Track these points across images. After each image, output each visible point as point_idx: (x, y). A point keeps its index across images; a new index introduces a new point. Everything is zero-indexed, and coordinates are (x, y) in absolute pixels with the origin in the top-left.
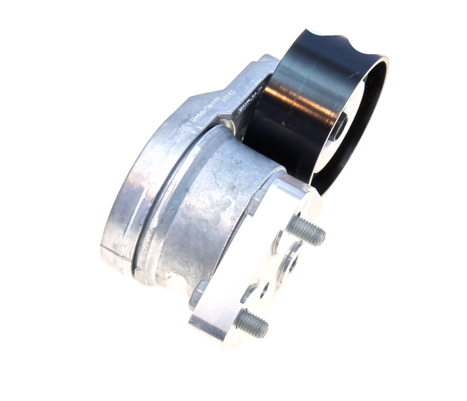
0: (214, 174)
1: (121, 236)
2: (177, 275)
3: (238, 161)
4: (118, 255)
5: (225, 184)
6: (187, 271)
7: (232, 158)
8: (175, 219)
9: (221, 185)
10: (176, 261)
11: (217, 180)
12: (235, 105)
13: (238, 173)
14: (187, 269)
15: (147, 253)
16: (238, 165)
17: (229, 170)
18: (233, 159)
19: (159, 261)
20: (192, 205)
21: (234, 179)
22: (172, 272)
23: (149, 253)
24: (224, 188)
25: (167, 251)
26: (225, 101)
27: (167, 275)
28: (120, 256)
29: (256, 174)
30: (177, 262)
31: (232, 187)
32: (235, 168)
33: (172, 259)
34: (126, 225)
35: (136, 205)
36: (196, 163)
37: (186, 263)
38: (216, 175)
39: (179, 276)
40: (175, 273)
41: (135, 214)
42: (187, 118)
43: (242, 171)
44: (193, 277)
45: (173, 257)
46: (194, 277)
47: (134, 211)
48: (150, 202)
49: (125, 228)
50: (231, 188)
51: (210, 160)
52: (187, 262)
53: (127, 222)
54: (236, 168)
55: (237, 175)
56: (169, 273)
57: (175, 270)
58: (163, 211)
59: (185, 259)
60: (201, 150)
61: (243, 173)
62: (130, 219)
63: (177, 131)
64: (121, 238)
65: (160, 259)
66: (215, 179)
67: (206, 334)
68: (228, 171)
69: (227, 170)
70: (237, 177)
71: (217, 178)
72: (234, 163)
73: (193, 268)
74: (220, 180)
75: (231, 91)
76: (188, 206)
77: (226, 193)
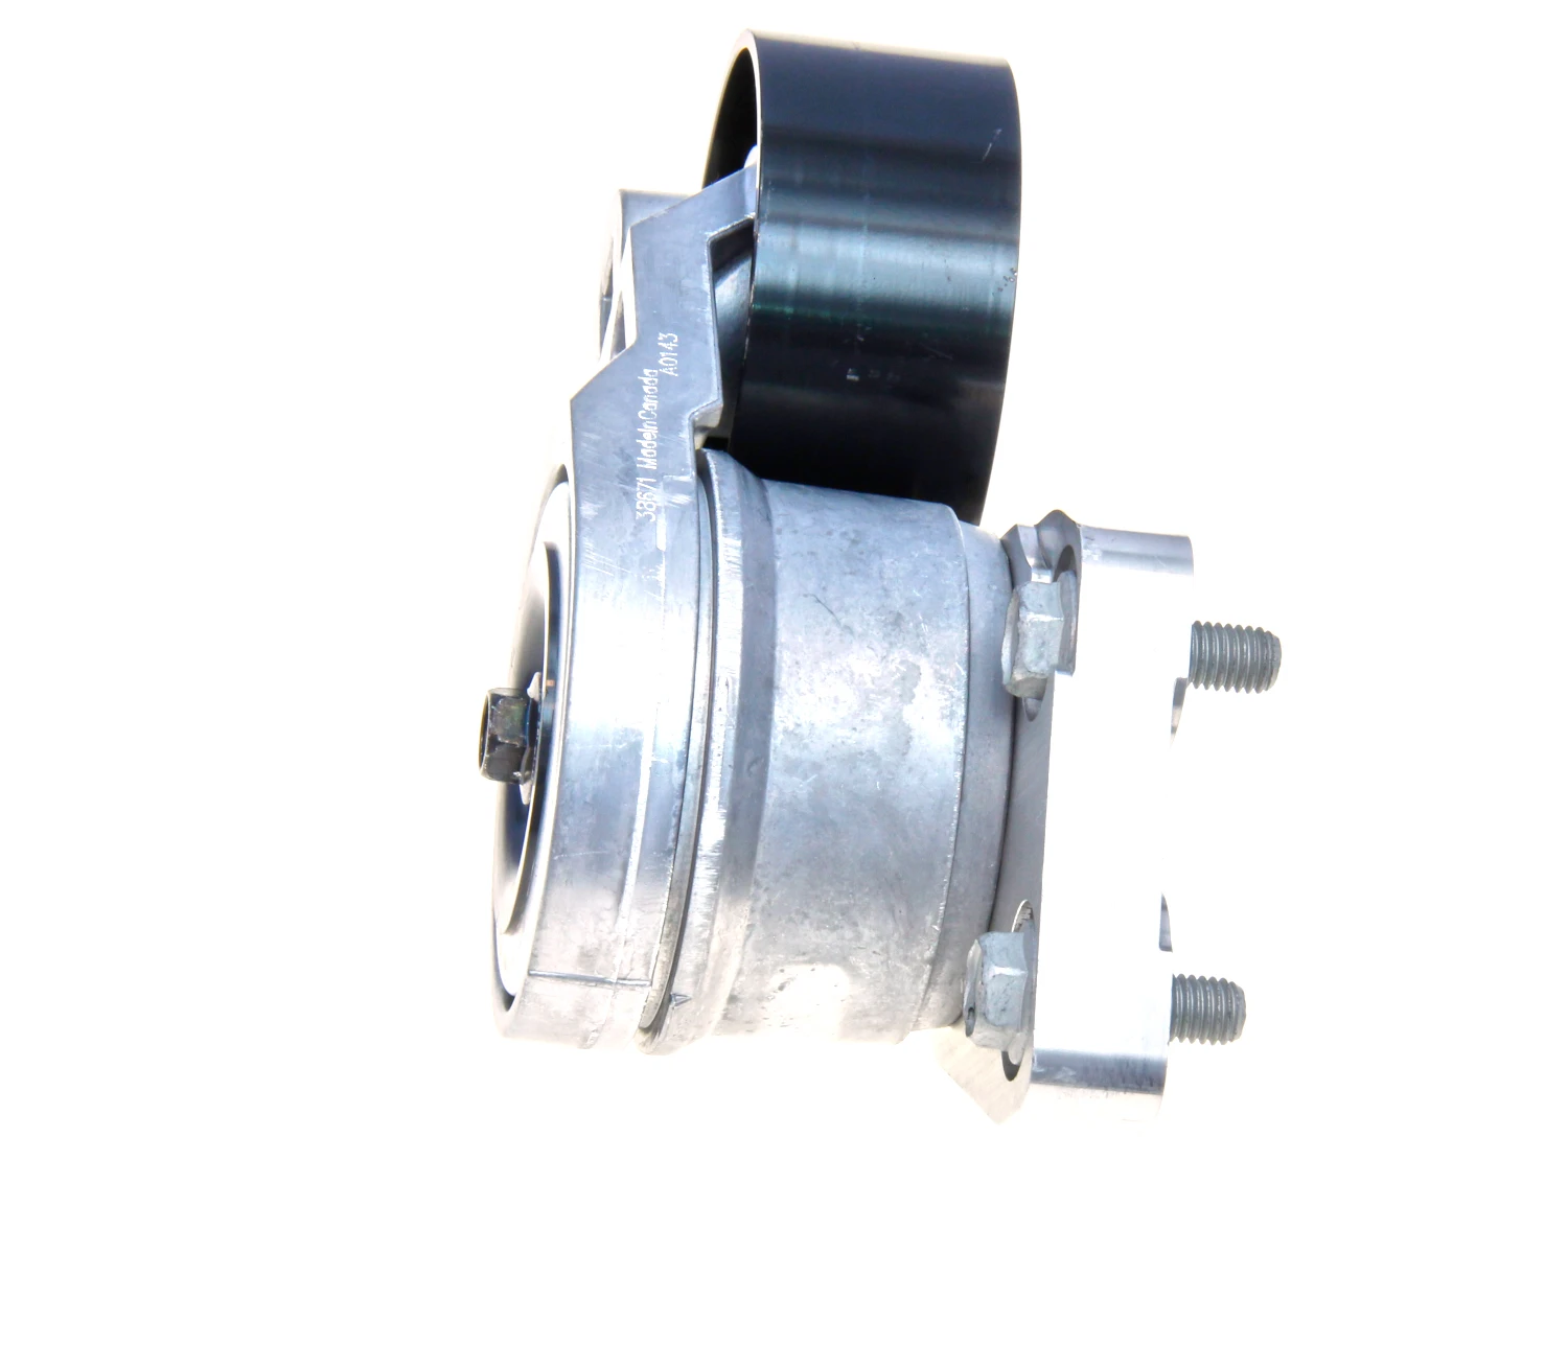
0: (819, 601)
1: (608, 916)
2: (812, 967)
3: (852, 536)
4: (602, 982)
5: (867, 617)
6: (850, 940)
7: (830, 533)
8: (768, 788)
9: (858, 629)
10: (807, 922)
11: (840, 615)
12: (710, 372)
13: (881, 572)
14: (848, 934)
15: (711, 934)
16: (861, 546)
17: (851, 573)
18: (836, 535)
19: (744, 945)
20: (804, 725)
21: (881, 592)
22: (797, 963)
23: (715, 932)
24: (870, 632)
25: (769, 902)
26: (675, 371)
27: (776, 980)
28: (610, 983)
29: (927, 550)
30: (811, 924)
31: (891, 618)
32: (861, 560)
33: (790, 920)
34: (617, 873)
35: (634, 796)
36: (752, 588)
37: (843, 914)
38: (823, 601)
39: (819, 967)
40: (805, 962)
41: (639, 826)
42: (623, 465)
43: (887, 562)
44: (874, 952)
45: (793, 915)
46: (877, 950)
47: (632, 819)
48: (676, 768)
49: (615, 886)
50: (892, 624)
51: (778, 563)
52: (844, 911)
53: (619, 861)
54: (864, 557)
55: (881, 578)
56: (782, 971)
57: (804, 954)
58: (728, 778)
59: (836, 903)
60: (743, 544)
61: (893, 563)
62: (628, 848)
63: (635, 515)
64: (609, 923)
65: (748, 937)
66: (831, 617)
67: (1100, 1094)
68: (849, 577)
69: (845, 574)
70: (885, 583)
71: (833, 609)
72: (846, 544)
73: (868, 922)
74: (847, 611)
75: (661, 336)
76: (792, 731)
77: (886, 645)
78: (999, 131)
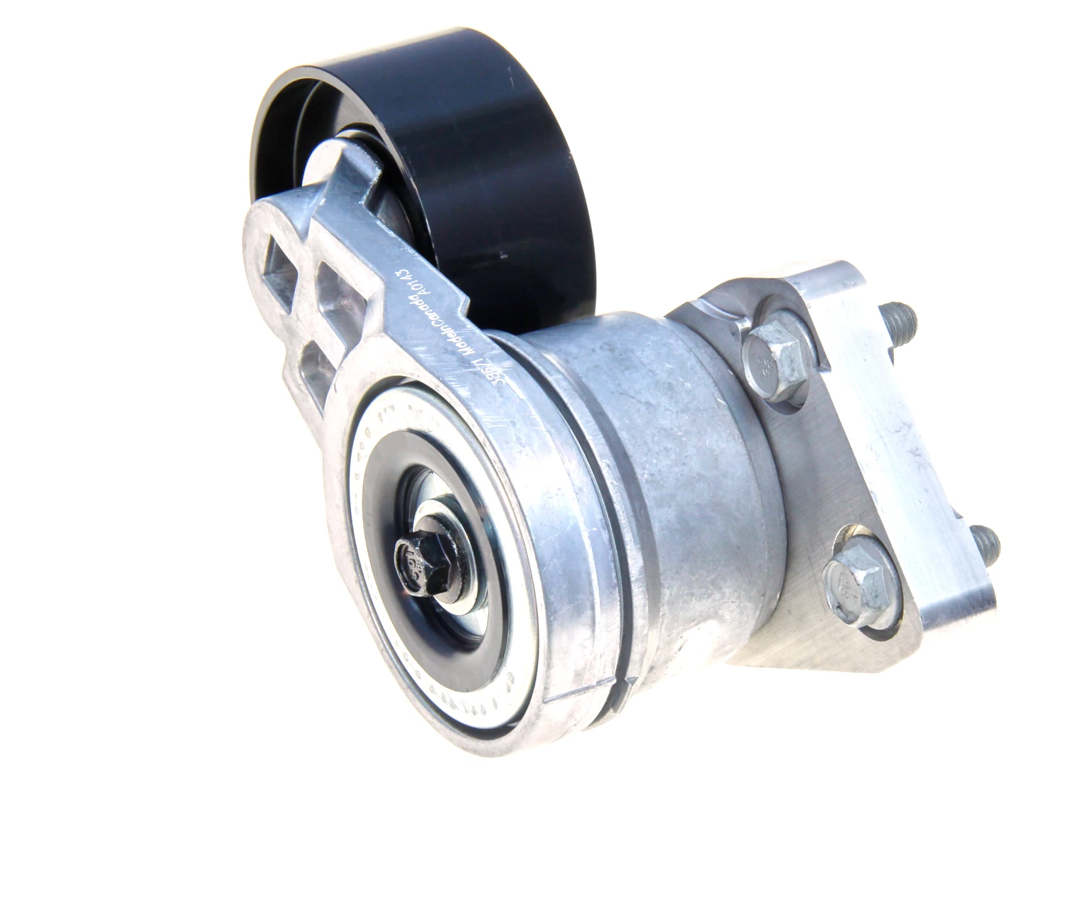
0: (622, 394)
1: (589, 642)
2: (697, 627)
3: (607, 347)
4: (588, 688)
5: (653, 392)
6: (719, 600)
7: (593, 351)
8: (652, 522)
10: (694, 599)
11: (638, 397)
12: (446, 283)
13: (641, 362)
14: (717, 596)
16: (617, 351)
17: (626, 369)
18: (598, 350)
20: (655, 473)
21: (651, 374)
22: (689, 629)
24: (661, 400)
25: (671, 594)
26: (426, 291)
27: (676, 647)
28: (593, 687)
30: (696, 599)
31: (666, 388)
32: (624, 359)
33: (685, 601)
34: (589, 613)
35: (585, 559)
37: (713, 585)
38: (624, 393)
39: (702, 625)
40: (694, 626)
41: (594, 576)
42: (456, 358)
43: (639, 354)
44: (732, 602)
45: (685, 598)
46: (734, 600)
47: (589, 574)
48: (602, 531)
49: (589, 621)
50: (669, 390)
51: (584, 380)
52: (713, 582)
53: (588, 604)
54: (624, 357)
55: (644, 364)
56: (681, 637)
57: (694, 620)
58: (634, 525)
59: (708, 579)
61: (642, 354)
62: (592, 594)
63: (492, 385)
64: (590, 647)
66: (634, 401)
68: (627, 372)
69: (623, 371)
70: (648, 367)
71: (633, 395)
72: (608, 353)
73: (727, 584)
74: (640, 393)
75: (398, 274)
76: (651, 480)
77: (674, 404)
78: (509, 68)
